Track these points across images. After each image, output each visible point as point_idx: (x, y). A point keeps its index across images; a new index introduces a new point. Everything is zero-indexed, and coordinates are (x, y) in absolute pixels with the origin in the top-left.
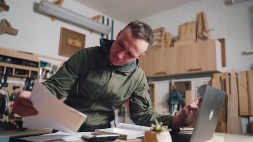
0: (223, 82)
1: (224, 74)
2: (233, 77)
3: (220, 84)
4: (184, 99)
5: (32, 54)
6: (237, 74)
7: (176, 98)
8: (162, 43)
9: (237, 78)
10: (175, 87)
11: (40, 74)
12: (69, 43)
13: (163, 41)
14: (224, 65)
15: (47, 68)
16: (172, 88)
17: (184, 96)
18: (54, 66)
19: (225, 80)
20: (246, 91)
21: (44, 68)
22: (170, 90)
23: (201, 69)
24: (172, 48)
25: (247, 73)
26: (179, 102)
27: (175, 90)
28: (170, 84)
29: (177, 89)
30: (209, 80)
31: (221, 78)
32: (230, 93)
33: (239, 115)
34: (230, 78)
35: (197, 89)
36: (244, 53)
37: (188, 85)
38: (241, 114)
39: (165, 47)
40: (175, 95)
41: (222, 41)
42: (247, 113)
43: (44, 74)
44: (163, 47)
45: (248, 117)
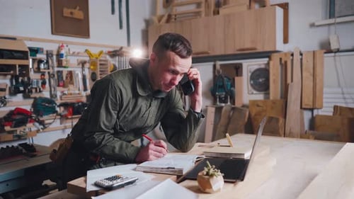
0: (284, 66)
1: (286, 54)
2: (297, 57)
3: (279, 67)
4: (232, 89)
5: (14, 39)
6: (301, 54)
7: (222, 87)
8: (203, 9)
9: (301, 59)
10: (221, 71)
11: (31, 66)
12: (65, 15)
13: (203, 5)
14: (286, 41)
15: (39, 56)
16: (216, 73)
17: (233, 85)
18: (47, 51)
19: (286, 62)
20: (312, 78)
21: (34, 58)
22: (215, 76)
23: (255, 49)
24: (217, 16)
25: (314, 52)
26: (226, 93)
27: (221, 77)
28: (215, 66)
29: (223, 76)
30: (266, 62)
31: (281, 59)
32: (292, 81)
33: (301, 108)
34: (292, 60)
35: (250, 74)
36: (312, 25)
37: (238, 69)
38: (303, 106)
39: (207, 15)
40: (221, 84)
41: (285, 6)
42: (310, 105)
43: (36, 66)
44: (203, 15)
45: (312, 110)
